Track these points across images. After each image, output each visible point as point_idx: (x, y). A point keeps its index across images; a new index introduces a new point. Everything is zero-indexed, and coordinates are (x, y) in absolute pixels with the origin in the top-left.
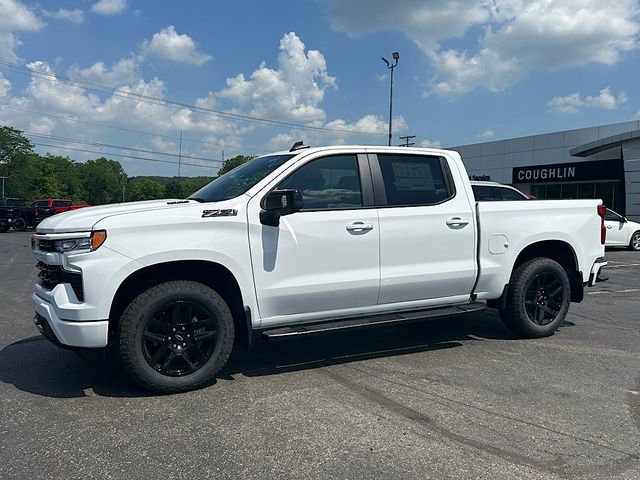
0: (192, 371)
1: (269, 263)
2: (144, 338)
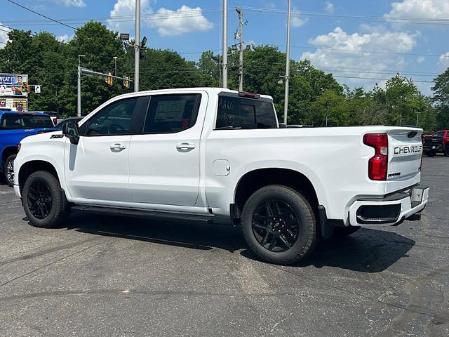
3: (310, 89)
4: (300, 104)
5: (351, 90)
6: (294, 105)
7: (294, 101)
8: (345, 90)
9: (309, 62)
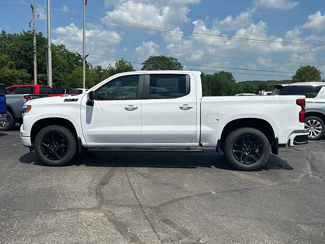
0: (58, 159)
1: (89, 121)
2: (41, 144)
3: (67, 65)
4: (61, 75)
5: (94, 67)
6: (58, 76)
7: (58, 72)
8: (90, 67)
9: (64, 46)
